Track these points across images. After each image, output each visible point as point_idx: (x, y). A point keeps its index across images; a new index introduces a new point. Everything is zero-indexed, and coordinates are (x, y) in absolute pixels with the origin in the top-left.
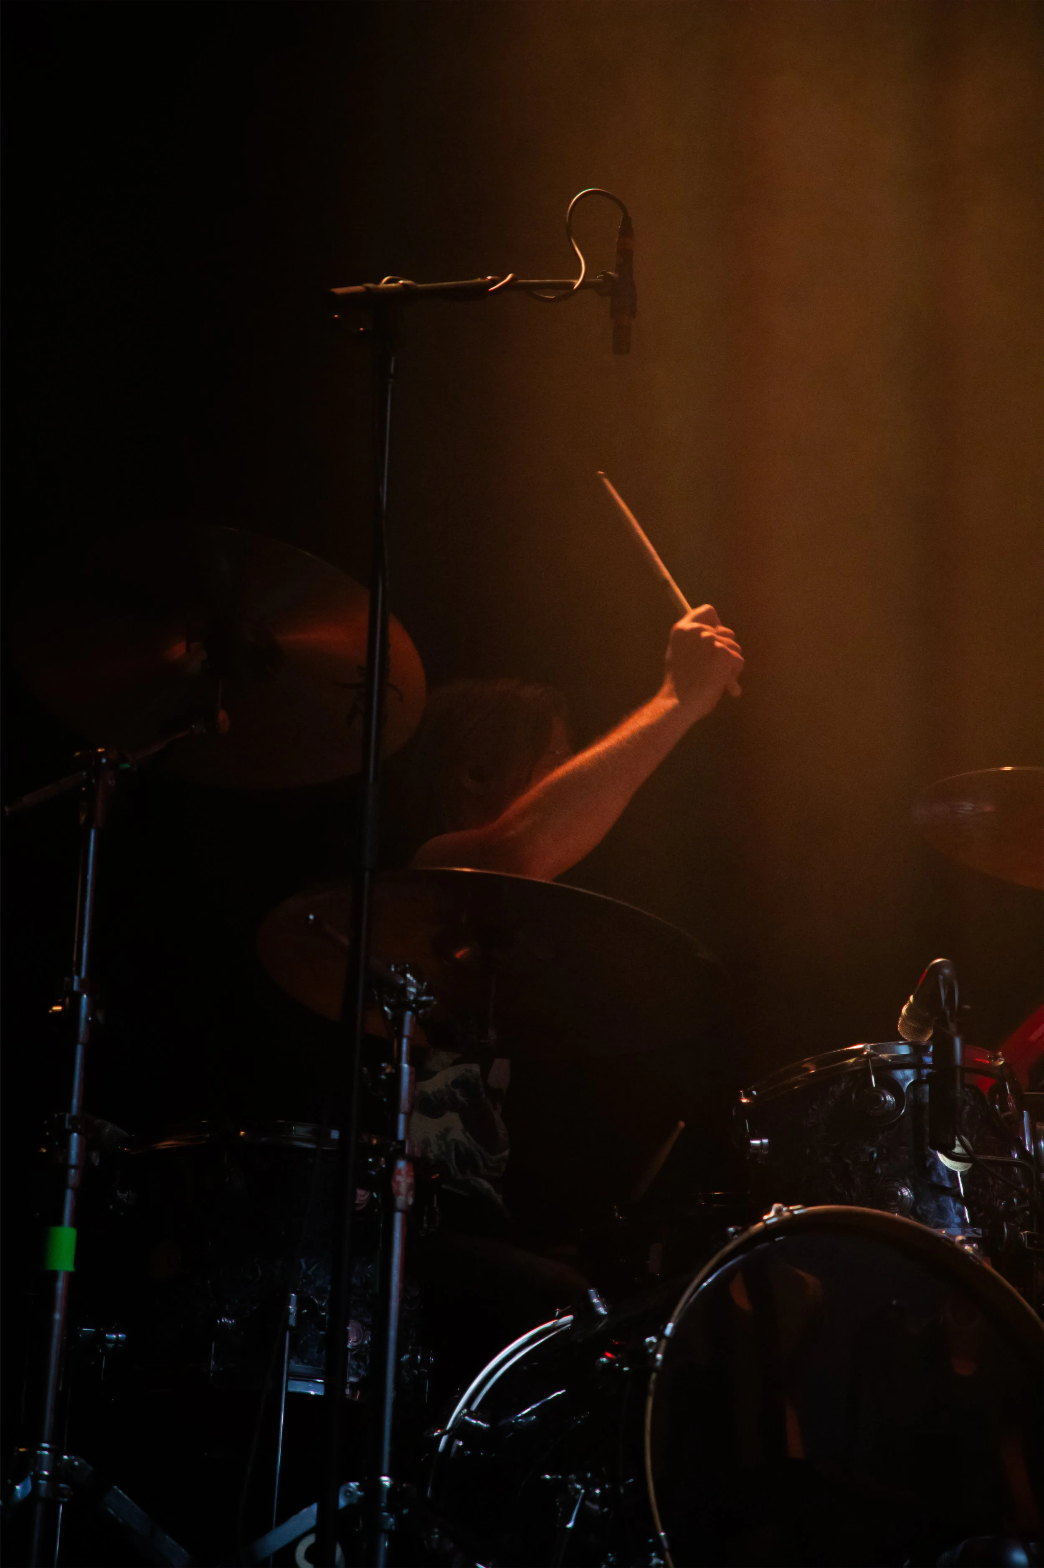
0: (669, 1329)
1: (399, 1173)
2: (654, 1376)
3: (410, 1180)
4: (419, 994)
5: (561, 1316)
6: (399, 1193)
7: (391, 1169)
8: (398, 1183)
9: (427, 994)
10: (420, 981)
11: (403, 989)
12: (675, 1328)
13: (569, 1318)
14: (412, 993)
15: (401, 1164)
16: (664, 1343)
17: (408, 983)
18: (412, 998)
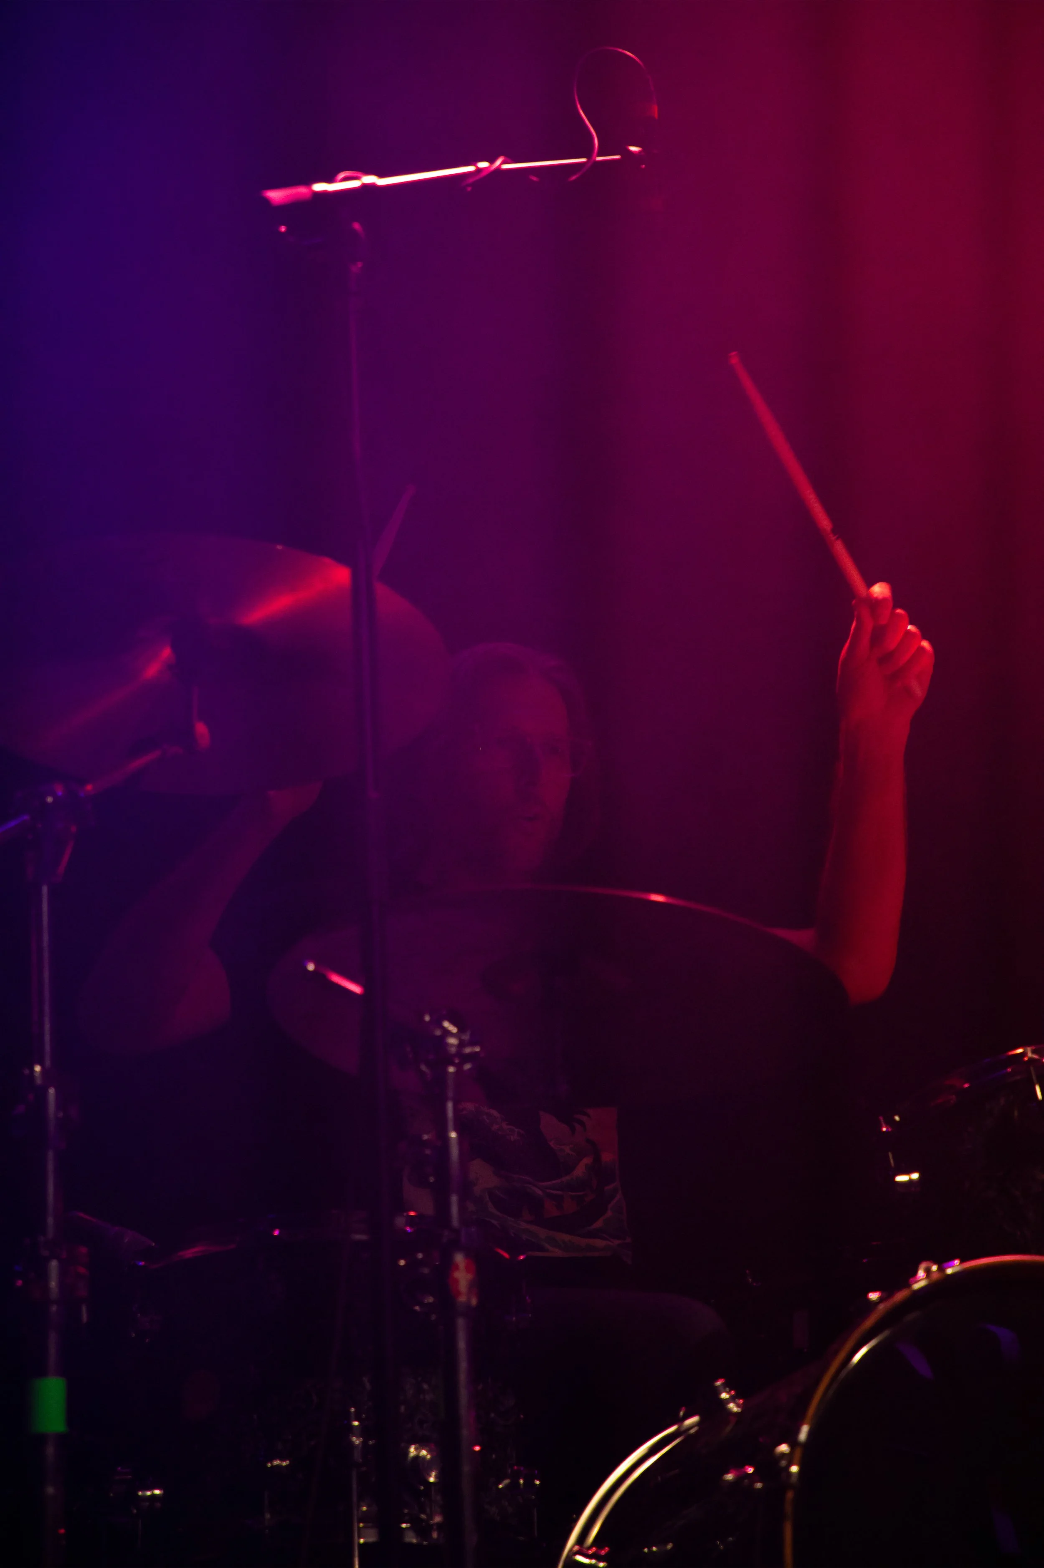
0: (804, 1433)
1: (457, 1268)
2: (790, 1495)
3: (470, 1276)
4: (462, 1045)
5: (687, 1416)
6: (459, 1293)
7: (448, 1266)
8: (456, 1281)
9: (472, 1043)
10: (461, 1030)
11: (441, 1041)
12: (810, 1434)
13: (694, 1420)
14: (452, 1045)
15: (459, 1258)
16: (798, 1453)
17: (447, 1033)
18: (453, 1050)
